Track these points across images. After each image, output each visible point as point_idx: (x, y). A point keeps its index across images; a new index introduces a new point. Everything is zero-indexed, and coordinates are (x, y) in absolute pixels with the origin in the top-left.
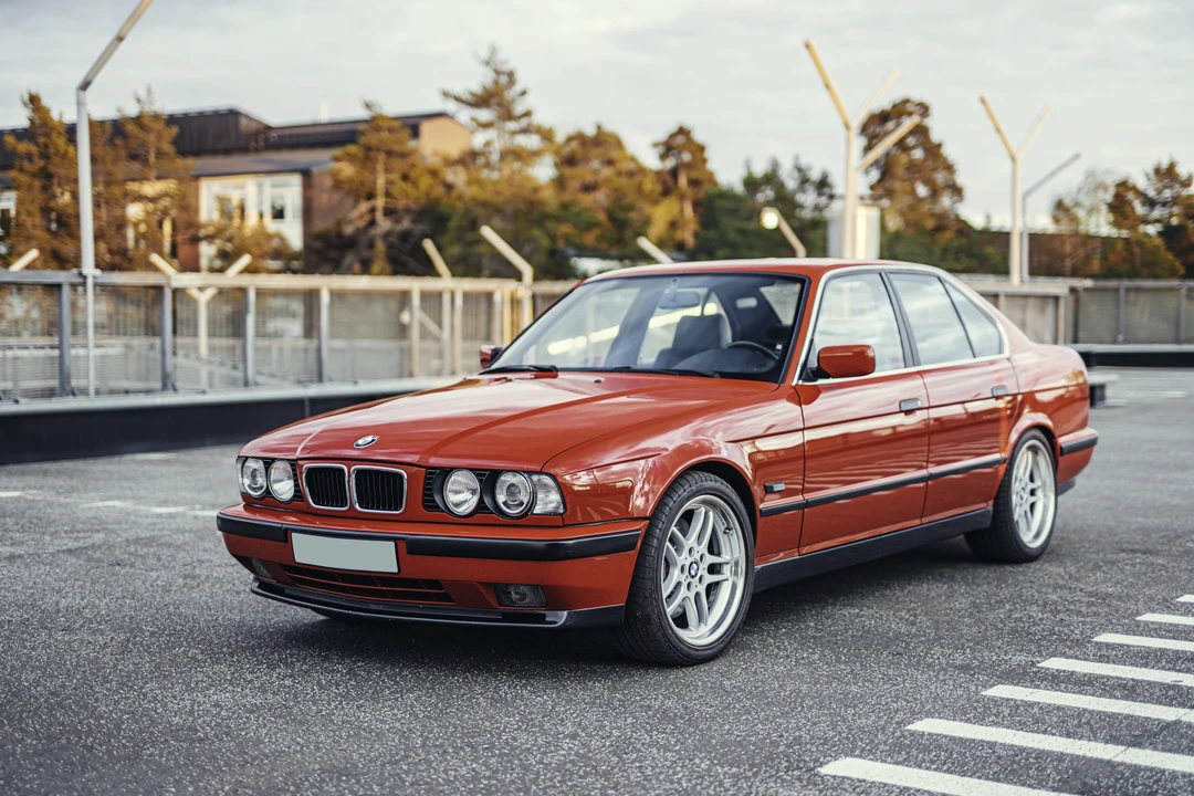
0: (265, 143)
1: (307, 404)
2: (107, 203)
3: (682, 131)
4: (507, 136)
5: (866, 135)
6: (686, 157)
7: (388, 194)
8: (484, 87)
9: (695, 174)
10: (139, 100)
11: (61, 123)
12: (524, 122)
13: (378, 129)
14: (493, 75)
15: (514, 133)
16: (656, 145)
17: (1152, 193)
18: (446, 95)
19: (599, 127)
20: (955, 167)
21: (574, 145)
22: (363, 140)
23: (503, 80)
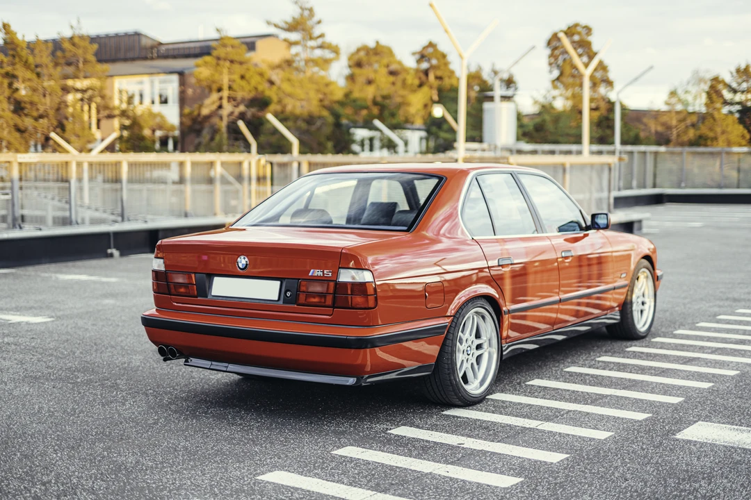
0: (157, 54)
1: (112, 235)
2: (50, 94)
3: (431, 45)
4: (308, 50)
5: (550, 48)
6: (434, 62)
7: (230, 88)
8: (294, 18)
9: (439, 73)
10: (72, 27)
11: (23, 41)
12: (320, 41)
13: (224, 46)
14: (300, 11)
15: (313, 48)
16: (414, 54)
17: (734, 85)
18: (269, 23)
19: (377, 42)
20: (608, 68)
21: (362, 54)
22: (215, 53)
23: (306, 13)
